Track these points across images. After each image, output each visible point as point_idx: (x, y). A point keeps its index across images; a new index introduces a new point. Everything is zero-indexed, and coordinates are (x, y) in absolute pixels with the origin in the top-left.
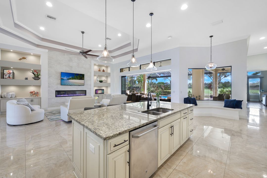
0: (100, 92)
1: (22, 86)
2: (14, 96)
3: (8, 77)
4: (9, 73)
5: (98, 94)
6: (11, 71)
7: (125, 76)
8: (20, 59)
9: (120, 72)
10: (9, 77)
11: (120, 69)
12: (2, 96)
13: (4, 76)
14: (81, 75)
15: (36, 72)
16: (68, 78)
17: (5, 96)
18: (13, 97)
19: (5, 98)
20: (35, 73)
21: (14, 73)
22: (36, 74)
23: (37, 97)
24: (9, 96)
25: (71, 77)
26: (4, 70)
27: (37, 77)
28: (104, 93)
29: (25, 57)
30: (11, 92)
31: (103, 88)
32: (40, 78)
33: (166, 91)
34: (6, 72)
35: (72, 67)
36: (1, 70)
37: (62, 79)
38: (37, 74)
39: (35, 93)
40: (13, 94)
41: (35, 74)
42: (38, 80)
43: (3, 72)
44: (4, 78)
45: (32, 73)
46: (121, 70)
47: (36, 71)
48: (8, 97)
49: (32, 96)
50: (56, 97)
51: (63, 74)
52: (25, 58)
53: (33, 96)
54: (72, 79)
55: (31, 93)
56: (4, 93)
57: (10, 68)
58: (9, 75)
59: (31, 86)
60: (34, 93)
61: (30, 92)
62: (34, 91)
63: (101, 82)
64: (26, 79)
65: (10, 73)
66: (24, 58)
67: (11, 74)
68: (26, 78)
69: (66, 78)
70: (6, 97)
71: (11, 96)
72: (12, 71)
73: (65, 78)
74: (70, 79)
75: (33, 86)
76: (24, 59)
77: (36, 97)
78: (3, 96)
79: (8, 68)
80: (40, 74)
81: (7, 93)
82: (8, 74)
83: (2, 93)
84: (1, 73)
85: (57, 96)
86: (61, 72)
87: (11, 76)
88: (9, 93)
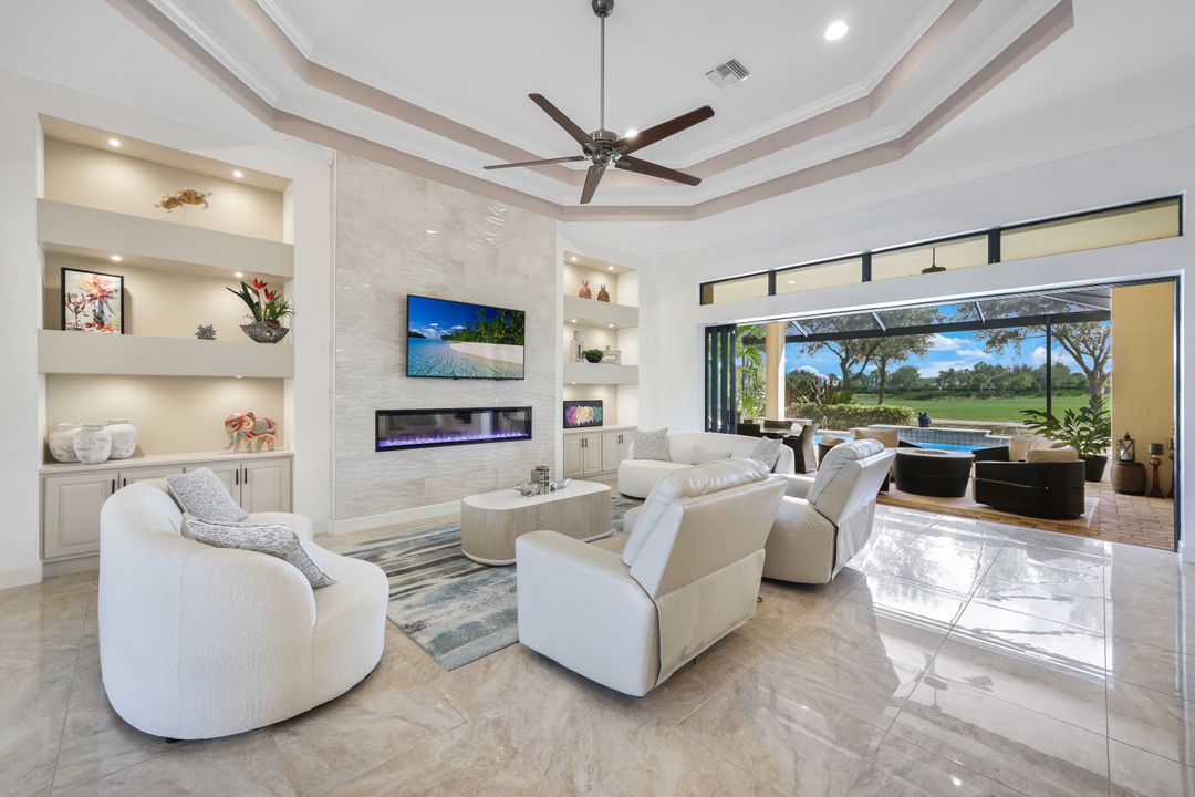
0: (583, 415)
1: (175, 384)
2: (132, 451)
3: (91, 321)
4: (95, 291)
5: (575, 426)
6: (108, 283)
7: (732, 327)
8: (171, 203)
9: (701, 304)
10: (99, 321)
11: (702, 285)
12: (53, 446)
13: (69, 314)
14: (509, 313)
15: (261, 292)
16: (445, 332)
17: (71, 451)
18: (125, 454)
19: (74, 461)
20: (255, 299)
21: (130, 297)
22: (264, 301)
23: (265, 453)
24: (102, 449)
25: (460, 327)
26: (67, 272)
27: (268, 323)
28: (600, 424)
29: (200, 191)
30: (110, 423)
31: (598, 394)
32: (285, 331)
33: (841, 409)
34: (78, 284)
35: (459, 265)
36: (47, 272)
37: (410, 335)
38: (267, 306)
39: (255, 426)
40: (123, 435)
41: (258, 304)
42: (276, 340)
43: (59, 286)
44: (64, 328)
45: (241, 296)
46: (705, 293)
47: (262, 285)
48: (93, 457)
49: (234, 444)
50: (379, 449)
51: (418, 307)
52: (199, 200)
53: (242, 442)
54: (468, 340)
55: (235, 424)
56: (66, 428)
57: (107, 263)
58: (101, 303)
59: (232, 379)
60: (248, 426)
61: (228, 423)
62: (251, 415)
63: (594, 357)
64: (206, 333)
65: (104, 296)
66: (192, 198)
67: (110, 301)
68: (201, 328)
69: (437, 329)
70: (79, 454)
71: (114, 448)
72: (113, 284)
73: (431, 332)
74: (456, 337)
75: (247, 379)
76: (189, 201)
77: (259, 449)
78: (57, 451)
79: (91, 263)
80: (284, 307)
81: (90, 429)
82: (93, 298)
83: (50, 429)
84: (47, 292)
85: (383, 444)
86: (408, 296)
87: (113, 317)
88: (100, 427)
